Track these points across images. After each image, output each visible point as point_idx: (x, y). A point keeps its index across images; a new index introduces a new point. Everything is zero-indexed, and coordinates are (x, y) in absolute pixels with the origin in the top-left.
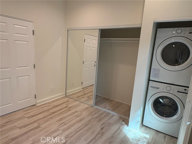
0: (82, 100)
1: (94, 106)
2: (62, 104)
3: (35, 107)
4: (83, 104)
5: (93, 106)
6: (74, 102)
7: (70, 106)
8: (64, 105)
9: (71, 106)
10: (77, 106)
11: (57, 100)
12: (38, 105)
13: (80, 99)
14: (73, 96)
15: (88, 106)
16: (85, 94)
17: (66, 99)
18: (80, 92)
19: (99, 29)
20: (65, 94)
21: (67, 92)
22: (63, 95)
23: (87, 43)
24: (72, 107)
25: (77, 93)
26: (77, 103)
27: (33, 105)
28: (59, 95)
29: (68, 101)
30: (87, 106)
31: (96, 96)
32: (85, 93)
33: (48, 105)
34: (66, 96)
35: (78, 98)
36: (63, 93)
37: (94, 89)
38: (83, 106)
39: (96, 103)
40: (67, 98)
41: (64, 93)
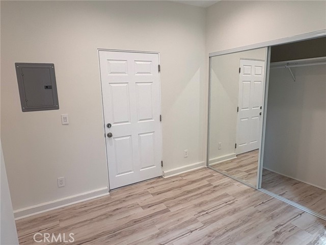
0: (236, 176)
1: (259, 188)
2: (202, 179)
3: (162, 179)
4: (238, 183)
5: (257, 188)
6: (221, 178)
7: (215, 184)
8: (205, 182)
9: (217, 184)
10: (226, 185)
11: (194, 172)
12: (165, 177)
13: (233, 174)
14: (221, 167)
15: (249, 188)
16: (241, 166)
17: (208, 173)
18: (232, 161)
19: (268, 47)
20: (206, 164)
21: (210, 160)
22: (202, 164)
23: (244, 74)
24: (218, 186)
25: (227, 163)
26: (226, 180)
27: (159, 177)
28: (197, 164)
29: (212, 176)
30: (245, 187)
31: (264, 170)
32: (242, 163)
33: (181, 178)
34: (208, 167)
35: (229, 172)
36: (203, 162)
37: (259, 157)
38: (238, 187)
39: (264, 185)
40: (210, 170)
41: (205, 161)
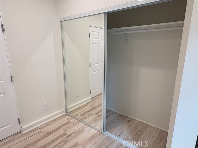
0: (87, 121)
1: (104, 132)
2: (59, 128)
3: (19, 135)
4: (89, 128)
5: (102, 132)
6: (76, 125)
7: (68, 133)
8: (61, 131)
10: (79, 132)
11: (54, 121)
12: (23, 133)
13: (86, 119)
14: (77, 113)
15: (96, 132)
16: (93, 109)
17: (65, 120)
18: (87, 104)
19: (105, 13)
24: (71, 134)
25: (83, 107)
26: (80, 125)
27: (17, 133)
28: (58, 112)
29: (69, 123)
30: (93, 131)
31: (108, 111)
32: (94, 106)
33: (39, 130)
34: (68, 113)
35: (83, 116)
38: (89, 132)
39: (108, 127)
40: (68, 117)
